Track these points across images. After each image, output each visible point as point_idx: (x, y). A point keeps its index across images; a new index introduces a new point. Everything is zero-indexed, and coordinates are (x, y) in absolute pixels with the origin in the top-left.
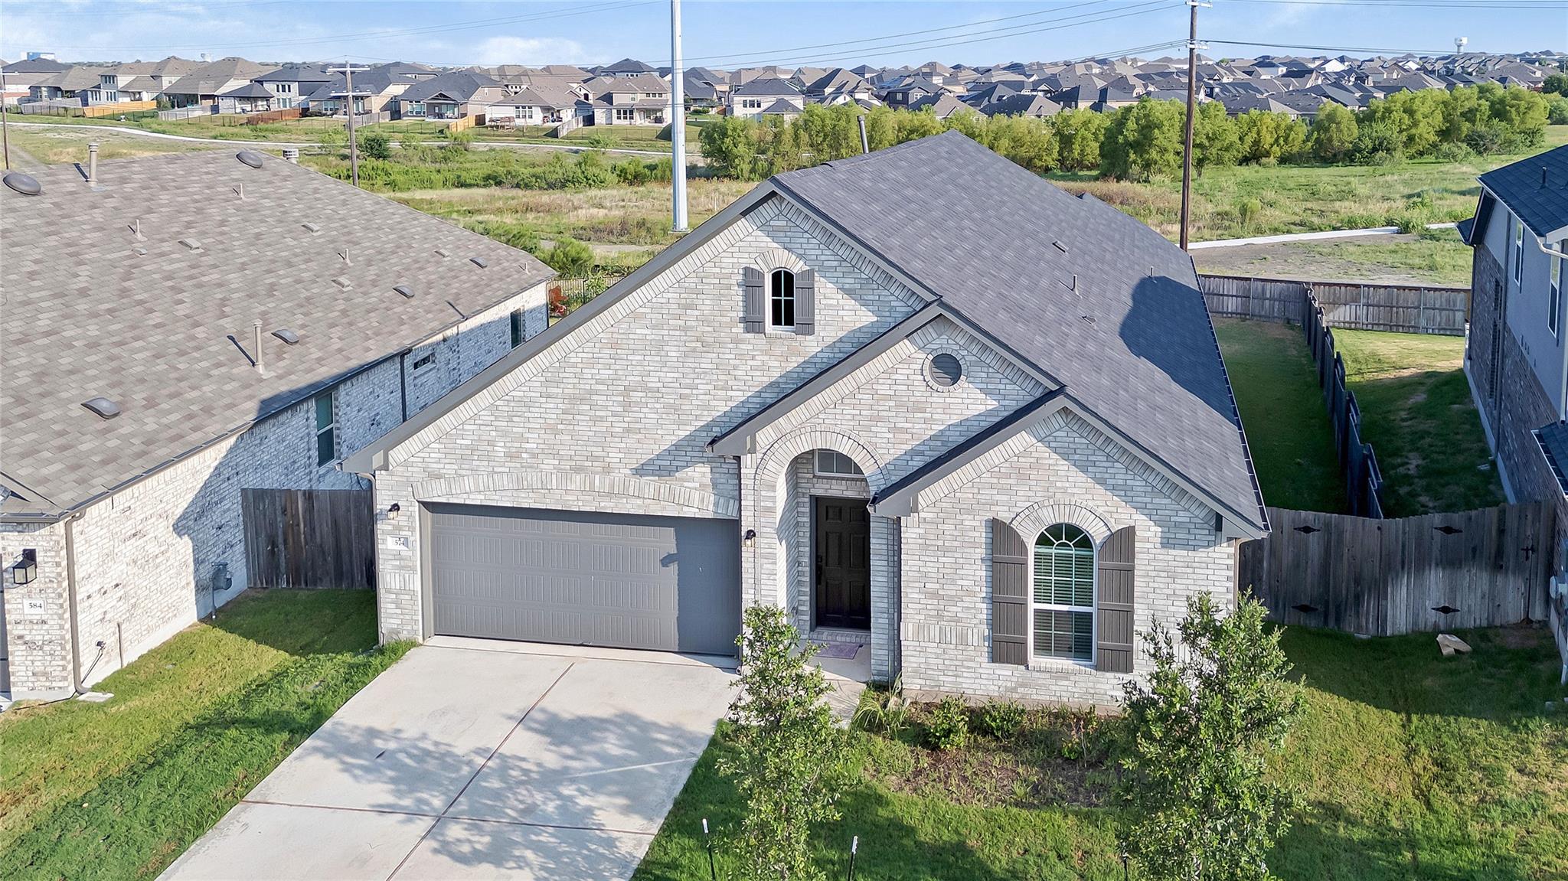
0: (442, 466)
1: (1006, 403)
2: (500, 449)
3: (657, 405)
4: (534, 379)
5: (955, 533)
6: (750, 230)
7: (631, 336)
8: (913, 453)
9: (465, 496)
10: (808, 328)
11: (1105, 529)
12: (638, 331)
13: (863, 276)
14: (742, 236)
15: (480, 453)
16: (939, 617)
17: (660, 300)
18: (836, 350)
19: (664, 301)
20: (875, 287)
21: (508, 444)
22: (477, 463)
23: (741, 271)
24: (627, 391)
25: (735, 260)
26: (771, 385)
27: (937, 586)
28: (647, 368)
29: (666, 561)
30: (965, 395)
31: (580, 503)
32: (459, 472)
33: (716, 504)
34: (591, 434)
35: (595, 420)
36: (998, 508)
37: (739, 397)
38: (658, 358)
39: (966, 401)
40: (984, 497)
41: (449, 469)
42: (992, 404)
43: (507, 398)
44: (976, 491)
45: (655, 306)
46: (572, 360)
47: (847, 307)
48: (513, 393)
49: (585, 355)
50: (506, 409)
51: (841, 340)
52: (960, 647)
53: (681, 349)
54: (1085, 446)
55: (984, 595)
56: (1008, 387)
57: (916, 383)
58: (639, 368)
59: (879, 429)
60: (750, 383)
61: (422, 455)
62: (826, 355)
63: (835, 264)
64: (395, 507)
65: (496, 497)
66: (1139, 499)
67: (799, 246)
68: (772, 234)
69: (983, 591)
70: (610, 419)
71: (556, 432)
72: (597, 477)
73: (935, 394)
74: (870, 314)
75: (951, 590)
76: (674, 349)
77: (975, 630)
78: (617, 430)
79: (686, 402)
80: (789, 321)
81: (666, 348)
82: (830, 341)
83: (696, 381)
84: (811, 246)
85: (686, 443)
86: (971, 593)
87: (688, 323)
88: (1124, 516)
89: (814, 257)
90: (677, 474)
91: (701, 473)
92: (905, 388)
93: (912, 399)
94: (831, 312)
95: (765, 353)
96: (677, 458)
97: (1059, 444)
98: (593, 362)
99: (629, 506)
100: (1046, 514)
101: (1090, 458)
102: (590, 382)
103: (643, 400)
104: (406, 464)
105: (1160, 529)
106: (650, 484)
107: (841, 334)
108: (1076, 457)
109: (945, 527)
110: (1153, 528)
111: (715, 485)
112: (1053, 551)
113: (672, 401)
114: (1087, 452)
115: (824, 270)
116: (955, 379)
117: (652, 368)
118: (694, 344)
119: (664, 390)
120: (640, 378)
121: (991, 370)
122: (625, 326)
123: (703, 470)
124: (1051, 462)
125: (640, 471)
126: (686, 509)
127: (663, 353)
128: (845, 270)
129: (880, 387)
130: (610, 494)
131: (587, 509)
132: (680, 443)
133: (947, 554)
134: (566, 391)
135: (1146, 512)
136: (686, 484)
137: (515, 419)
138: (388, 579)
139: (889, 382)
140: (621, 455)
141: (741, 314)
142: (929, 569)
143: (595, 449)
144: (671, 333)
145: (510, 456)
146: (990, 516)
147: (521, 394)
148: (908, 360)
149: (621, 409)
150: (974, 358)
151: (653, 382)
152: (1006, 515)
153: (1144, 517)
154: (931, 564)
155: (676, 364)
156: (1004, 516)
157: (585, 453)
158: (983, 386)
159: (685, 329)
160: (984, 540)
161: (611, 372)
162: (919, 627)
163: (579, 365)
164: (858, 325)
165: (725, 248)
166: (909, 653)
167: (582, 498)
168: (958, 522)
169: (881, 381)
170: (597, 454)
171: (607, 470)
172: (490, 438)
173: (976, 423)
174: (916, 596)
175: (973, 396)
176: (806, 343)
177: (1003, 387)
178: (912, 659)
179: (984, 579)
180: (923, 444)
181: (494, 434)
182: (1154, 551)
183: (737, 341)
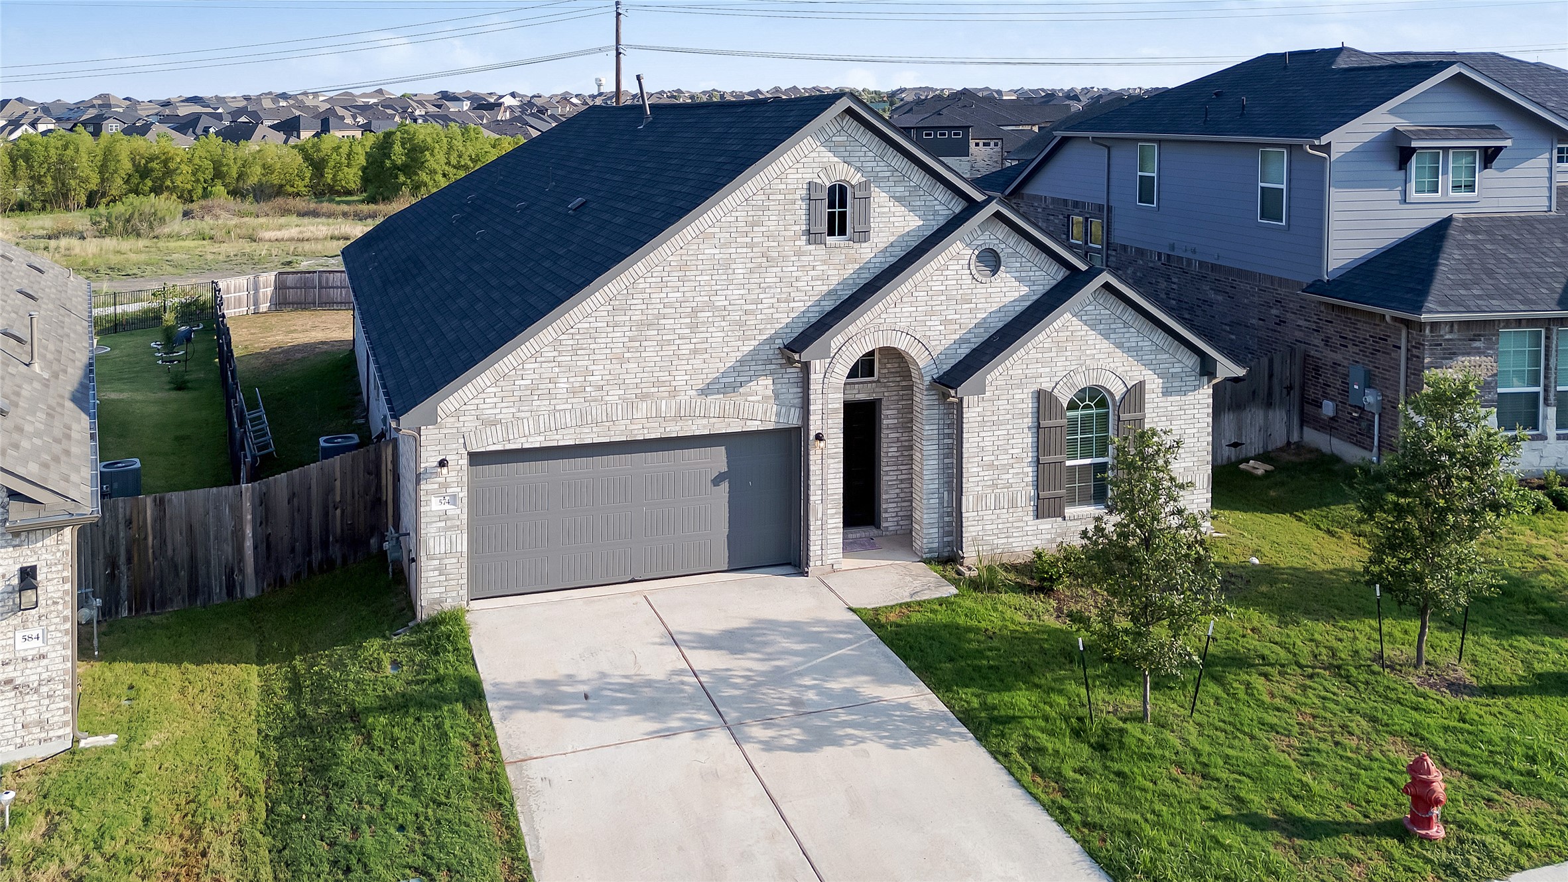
0: (498, 411)
1: (1035, 288)
2: (563, 385)
3: (723, 324)
4: (602, 308)
5: (1008, 407)
6: (814, 146)
7: (700, 257)
8: (961, 342)
9: (524, 440)
10: (863, 236)
11: (1123, 386)
12: (707, 251)
13: (912, 184)
14: (806, 152)
15: (540, 392)
16: (995, 486)
17: (729, 219)
18: (888, 254)
19: (733, 219)
20: (922, 193)
21: (571, 380)
22: (538, 403)
23: (805, 186)
24: (694, 311)
25: (800, 176)
26: (829, 293)
27: (993, 458)
28: (715, 288)
29: (716, 481)
30: (1003, 285)
31: (646, 431)
32: (517, 415)
33: (778, 414)
34: (658, 359)
35: (661, 344)
36: (1042, 380)
37: (800, 307)
38: (725, 277)
39: (1004, 290)
40: (1031, 371)
41: (506, 414)
42: (1024, 290)
43: (572, 331)
44: (1025, 366)
45: (724, 225)
46: (641, 286)
47: (897, 214)
48: (579, 326)
49: (654, 280)
50: (571, 342)
51: (892, 245)
52: (1011, 510)
53: (748, 265)
54: (1107, 317)
55: (1030, 459)
56: (1037, 273)
57: (964, 277)
58: (707, 288)
59: (932, 323)
60: (811, 293)
61: (476, 401)
62: (878, 260)
63: (889, 174)
64: (443, 463)
65: (557, 437)
66: (1146, 357)
67: (857, 159)
68: (832, 147)
69: (1029, 456)
70: (677, 342)
71: (622, 360)
72: (664, 402)
73: (979, 286)
74: (917, 218)
75: (1004, 459)
76: (740, 266)
77: (1024, 493)
78: (684, 352)
79: (751, 317)
80: (842, 232)
81: (733, 266)
82: (882, 246)
83: (761, 296)
84: (867, 159)
85: (749, 358)
86: (1020, 460)
87: (755, 240)
88: (1136, 372)
89: (870, 169)
90: (741, 390)
91: (764, 386)
92: (955, 282)
93: (961, 292)
94: (884, 219)
95: (824, 262)
96: (741, 374)
97: (1089, 317)
98: (663, 284)
99: (694, 427)
100: (1079, 380)
101: (1112, 326)
102: (658, 306)
103: (710, 320)
104: (457, 414)
105: (1161, 381)
106: (715, 402)
107: (892, 239)
108: (1102, 327)
109: (1000, 402)
110: (1156, 381)
111: (777, 395)
112: (1079, 413)
113: (738, 318)
114: (1109, 321)
115: (877, 179)
116: (995, 270)
117: (719, 287)
118: (759, 260)
119: (730, 308)
120: (707, 299)
121: (1024, 260)
122: (695, 247)
123: (766, 382)
124: (1083, 333)
125: (705, 392)
126: (749, 423)
127: (730, 271)
128: (896, 179)
129: (933, 283)
130: (679, 417)
131: (653, 436)
132: (744, 359)
133: (1001, 427)
134: (633, 318)
135: (1152, 367)
136: (750, 398)
137: (579, 352)
138: (432, 544)
139: (942, 278)
140: (687, 377)
141: (804, 228)
142: (987, 444)
143: (661, 374)
144: (739, 250)
145: (573, 392)
146: (1036, 387)
147: (587, 325)
148: (957, 257)
149: (688, 331)
150: (1010, 250)
151: (720, 301)
152: (1048, 385)
153: (1150, 372)
154: (988, 439)
155: (743, 281)
156: (1047, 386)
157: (653, 379)
158: (1017, 274)
159: (751, 246)
160: (1030, 410)
161: (679, 295)
162: (979, 498)
163: (648, 291)
164: (907, 229)
165: (791, 164)
166: (969, 523)
167: (648, 425)
168: (1010, 397)
169: (935, 278)
170: (664, 379)
171: (673, 393)
172: (552, 375)
173: (1012, 309)
174: (975, 469)
175: (1008, 284)
176: (862, 251)
177: (1033, 274)
178: (972, 529)
179: (1030, 445)
180: (969, 332)
181: (557, 370)
182: (1156, 400)
183: (799, 253)
